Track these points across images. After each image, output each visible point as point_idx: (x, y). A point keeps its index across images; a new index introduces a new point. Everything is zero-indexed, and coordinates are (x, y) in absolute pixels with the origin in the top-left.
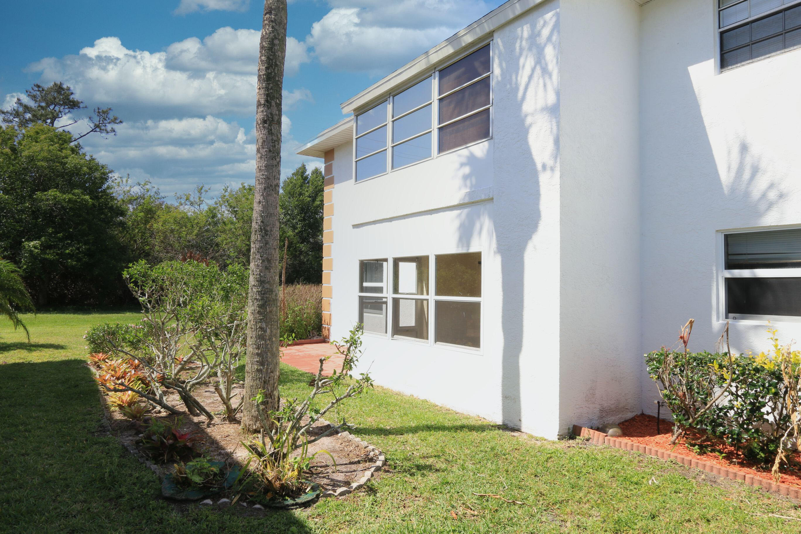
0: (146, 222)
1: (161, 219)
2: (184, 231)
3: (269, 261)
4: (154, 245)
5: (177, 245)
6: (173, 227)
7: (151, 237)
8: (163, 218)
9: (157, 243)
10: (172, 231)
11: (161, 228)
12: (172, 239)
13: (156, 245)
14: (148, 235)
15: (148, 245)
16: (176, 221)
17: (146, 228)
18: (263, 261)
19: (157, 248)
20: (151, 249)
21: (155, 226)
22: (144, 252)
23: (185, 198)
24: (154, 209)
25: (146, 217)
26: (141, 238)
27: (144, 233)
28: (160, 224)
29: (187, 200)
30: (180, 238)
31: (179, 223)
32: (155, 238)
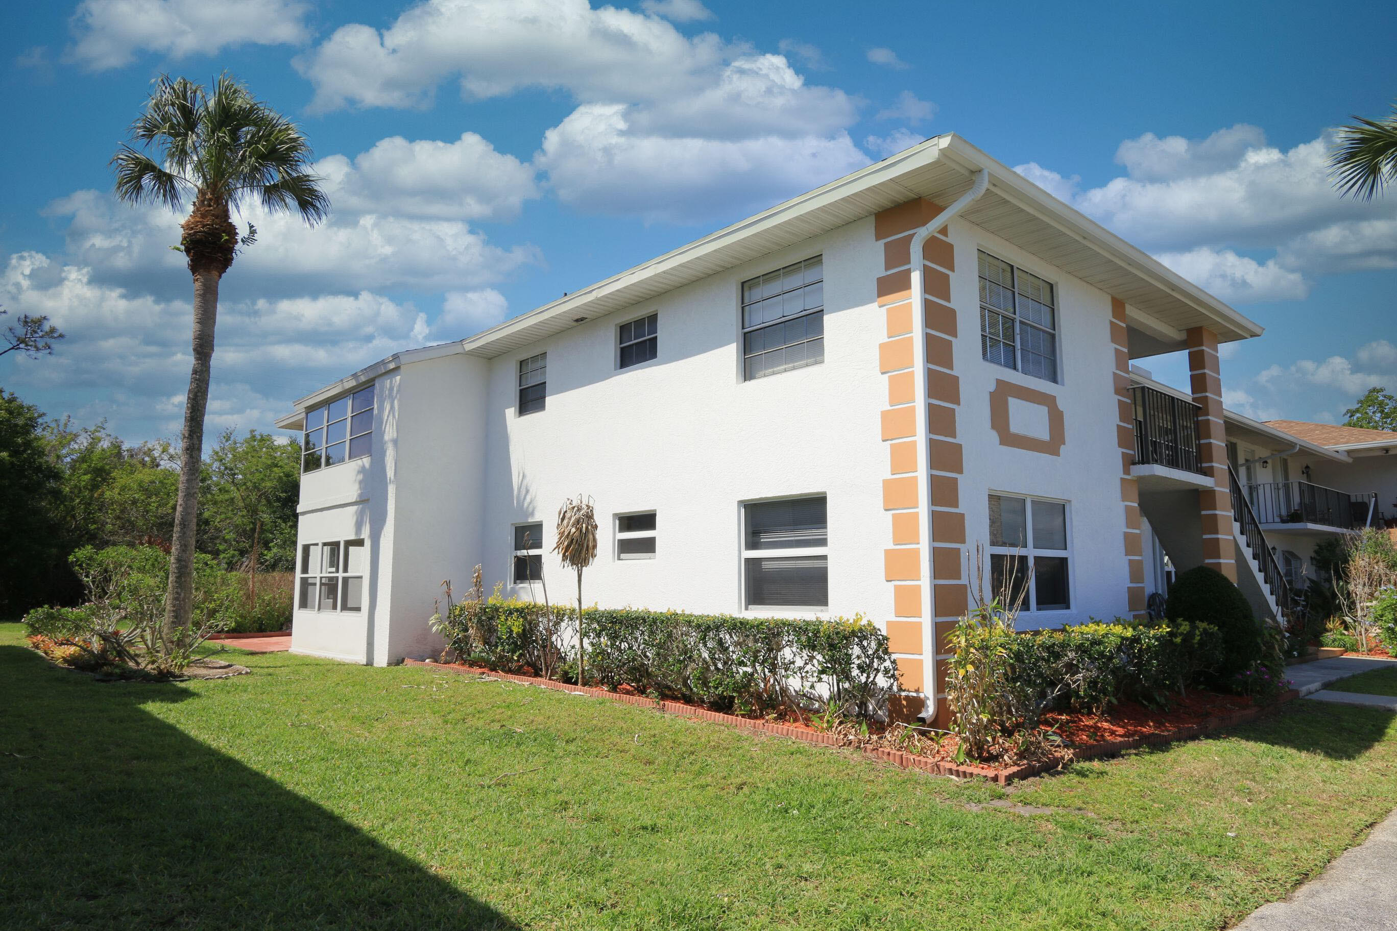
0: (94, 487)
1: (117, 484)
2: (154, 502)
3: (186, 546)
4: (104, 524)
5: (140, 523)
6: (136, 496)
7: (100, 510)
8: (120, 482)
9: (108, 520)
10: (134, 502)
11: (117, 497)
12: (133, 514)
13: (107, 523)
14: (95, 507)
15: (94, 522)
16: (141, 487)
17: (92, 496)
18: (181, 546)
19: (109, 527)
20: (98, 529)
21: (108, 494)
22: (86, 533)
23: (160, 449)
24: (107, 467)
25: (93, 480)
26: (85, 512)
27: (90, 504)
28: (117, 491)
29: (163, 452)
30: (147, 512)
31: (147, 490)
32: (107, 512)
